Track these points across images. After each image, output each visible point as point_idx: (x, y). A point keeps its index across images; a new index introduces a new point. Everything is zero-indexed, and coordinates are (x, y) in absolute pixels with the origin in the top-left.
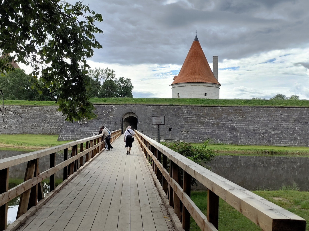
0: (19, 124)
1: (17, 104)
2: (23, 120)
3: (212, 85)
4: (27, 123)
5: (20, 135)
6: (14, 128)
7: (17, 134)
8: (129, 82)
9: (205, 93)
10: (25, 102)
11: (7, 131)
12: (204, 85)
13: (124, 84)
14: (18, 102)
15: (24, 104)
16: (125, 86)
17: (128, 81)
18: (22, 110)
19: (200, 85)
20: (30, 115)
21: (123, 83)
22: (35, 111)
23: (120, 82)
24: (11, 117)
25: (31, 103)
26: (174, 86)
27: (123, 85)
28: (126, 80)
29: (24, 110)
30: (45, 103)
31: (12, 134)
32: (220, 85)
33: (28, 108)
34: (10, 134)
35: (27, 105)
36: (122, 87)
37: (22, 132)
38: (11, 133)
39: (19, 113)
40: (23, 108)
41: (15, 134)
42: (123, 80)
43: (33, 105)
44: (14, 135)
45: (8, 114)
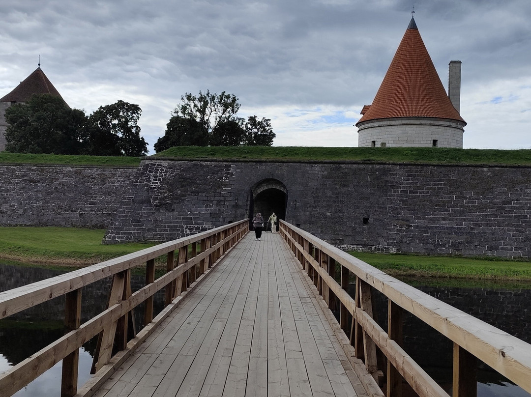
0: (32, 203)
1: (30, 161)
2: (40, 195)
3: (448, 123)
4: (48, 202)
5: (32, 228)
6: (21, 212)
7: (25, 225)
8: (268, 126)
9: (433, 140)
10: (47, 158)
11: (5, 219)
12: (432, 122)
13: (258, 130)
14: (32, 158)
15: (43, 162)
16: (260, 133)
17: (265, 123)
18: (40, 175)
19: (424, 122)
20: (56, 184)
21: (256, 128)
22: (67, 176)
23: (249, 126)
24: (14, 189)
25: (58, 160)
26: (363, 127)
27: (256, 130)
28: (262, 122)
29: (44, 175)
30: (89, 160)
31: (16, 225)
32: (465, 124)
33: (51, 170)
34: (10, 225)
35: (49, 162)
36: (253, 135)
37: (36, 221)
38: (13, 223)
39: (32, 181)
40: (42, 171)
41: (21, 225)
42: (255, 121)
43: (63, 163)
44: (18, 227)
45: (10, 183)
